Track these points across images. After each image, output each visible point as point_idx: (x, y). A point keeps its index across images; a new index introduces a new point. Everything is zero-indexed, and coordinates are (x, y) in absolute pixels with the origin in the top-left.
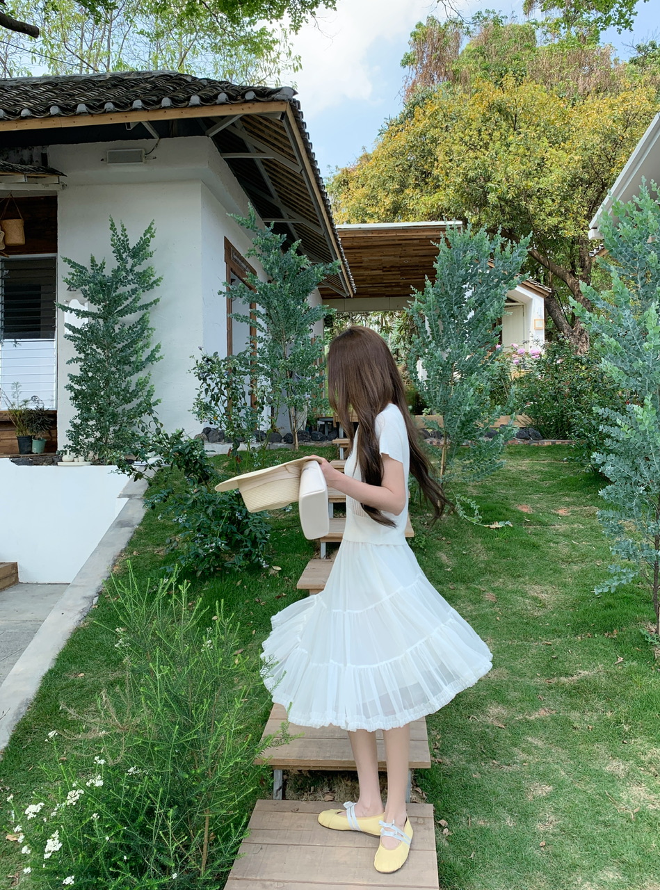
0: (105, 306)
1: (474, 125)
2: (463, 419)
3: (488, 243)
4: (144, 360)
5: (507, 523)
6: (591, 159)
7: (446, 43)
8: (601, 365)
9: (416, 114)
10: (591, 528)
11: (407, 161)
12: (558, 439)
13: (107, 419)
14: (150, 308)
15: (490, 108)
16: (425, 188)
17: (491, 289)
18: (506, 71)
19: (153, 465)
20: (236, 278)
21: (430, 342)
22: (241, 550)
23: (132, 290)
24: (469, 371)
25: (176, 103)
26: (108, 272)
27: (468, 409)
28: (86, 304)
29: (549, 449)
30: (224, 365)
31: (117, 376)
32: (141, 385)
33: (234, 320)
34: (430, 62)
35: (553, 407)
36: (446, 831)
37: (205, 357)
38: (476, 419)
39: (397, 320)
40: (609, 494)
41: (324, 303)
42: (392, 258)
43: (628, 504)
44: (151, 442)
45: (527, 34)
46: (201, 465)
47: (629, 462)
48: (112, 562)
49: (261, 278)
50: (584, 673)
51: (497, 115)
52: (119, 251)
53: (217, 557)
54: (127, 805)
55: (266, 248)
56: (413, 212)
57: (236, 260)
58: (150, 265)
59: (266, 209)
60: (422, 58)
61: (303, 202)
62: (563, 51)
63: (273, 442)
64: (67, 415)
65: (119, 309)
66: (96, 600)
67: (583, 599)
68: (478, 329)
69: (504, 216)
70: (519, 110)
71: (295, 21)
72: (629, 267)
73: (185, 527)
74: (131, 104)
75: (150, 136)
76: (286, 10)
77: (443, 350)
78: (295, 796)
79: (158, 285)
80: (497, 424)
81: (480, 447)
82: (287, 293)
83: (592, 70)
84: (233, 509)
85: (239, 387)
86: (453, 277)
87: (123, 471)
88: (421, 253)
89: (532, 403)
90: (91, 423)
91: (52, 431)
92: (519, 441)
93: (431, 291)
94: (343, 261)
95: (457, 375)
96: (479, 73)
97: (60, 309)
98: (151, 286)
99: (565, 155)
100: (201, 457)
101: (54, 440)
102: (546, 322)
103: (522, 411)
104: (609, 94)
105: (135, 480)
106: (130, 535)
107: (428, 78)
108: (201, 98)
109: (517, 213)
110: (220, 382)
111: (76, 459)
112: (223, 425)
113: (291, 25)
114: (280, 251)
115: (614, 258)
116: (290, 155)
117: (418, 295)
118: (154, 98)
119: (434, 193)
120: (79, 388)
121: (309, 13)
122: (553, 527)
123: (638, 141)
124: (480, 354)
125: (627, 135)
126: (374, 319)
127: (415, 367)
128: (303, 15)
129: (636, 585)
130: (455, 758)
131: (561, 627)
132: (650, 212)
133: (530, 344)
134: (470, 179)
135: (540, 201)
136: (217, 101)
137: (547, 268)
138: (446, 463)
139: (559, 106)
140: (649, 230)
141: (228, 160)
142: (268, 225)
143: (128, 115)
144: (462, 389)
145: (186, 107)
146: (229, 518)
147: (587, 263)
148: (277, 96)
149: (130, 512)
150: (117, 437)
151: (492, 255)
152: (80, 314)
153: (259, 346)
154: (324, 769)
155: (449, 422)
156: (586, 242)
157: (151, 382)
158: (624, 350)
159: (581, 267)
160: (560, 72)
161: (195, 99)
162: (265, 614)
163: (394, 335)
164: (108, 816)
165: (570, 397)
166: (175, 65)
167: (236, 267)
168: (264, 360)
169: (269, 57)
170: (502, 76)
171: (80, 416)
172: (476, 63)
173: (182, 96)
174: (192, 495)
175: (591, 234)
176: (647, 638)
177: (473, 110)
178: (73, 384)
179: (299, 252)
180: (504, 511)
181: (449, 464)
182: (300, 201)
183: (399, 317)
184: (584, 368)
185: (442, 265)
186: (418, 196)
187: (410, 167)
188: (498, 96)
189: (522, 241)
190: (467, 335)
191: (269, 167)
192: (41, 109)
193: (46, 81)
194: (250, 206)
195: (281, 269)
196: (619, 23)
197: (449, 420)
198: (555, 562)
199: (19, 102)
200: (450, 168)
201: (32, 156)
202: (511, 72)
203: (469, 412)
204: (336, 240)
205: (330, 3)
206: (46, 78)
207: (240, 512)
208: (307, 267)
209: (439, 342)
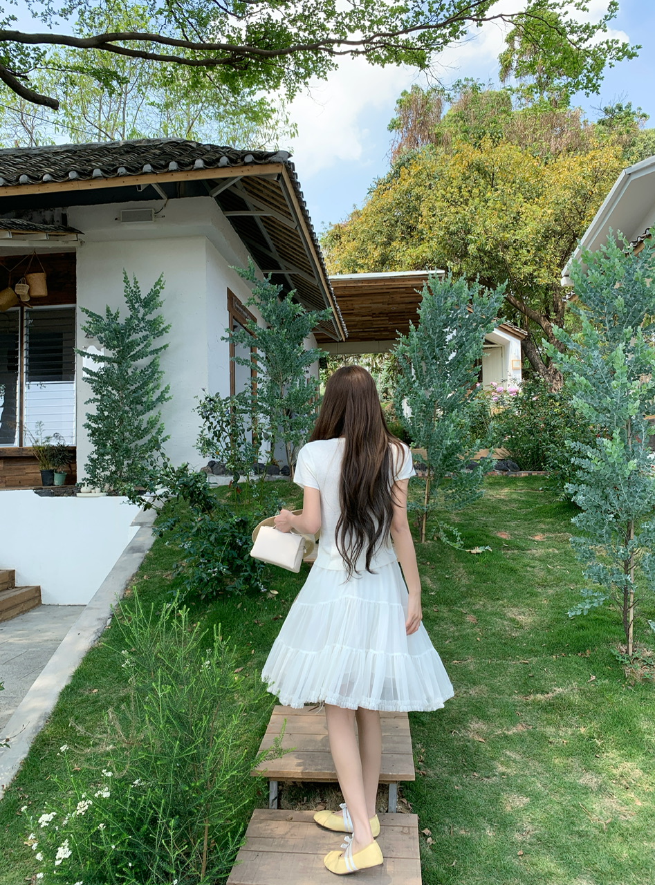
0: (119, 351)
1: (455, 183)
2: (445, 452)
3: (466, 290)
4: (154, 400)
5: (487, 548)
6: (562, 212)
7: (429, 109)
8: (573, 401)
9: (402, 174)
10: (565, 553)
11: (394, 216)
12: (535, 470)
13: (121, 454)
14: (159, 353)
15: (469, 167)
16: (410, 241)
17: (470, 332)
18: (484, 133)
19: (161, 496)
20: (238, 324)
21: (414, 381)
22: (242, 574)
23: (143, 337)
24: (450, 407)
25: (182, 166)
26: (122, 321)
27: (449, 443)
28: (102, 349)
29: (525, 479)
30: (225, 404)
31: (130, 415)
32: (152, 423)
33: (236, 364)
34: (415, 126)
35: (530, 441)
36: (429, 840)
37: (207, 398)
38: (457, 452)
39: (386, 362)
40: (581, 521)
41: (318, 347)
42: (380, 305)
43: (599, 532)
44: (159, 475)
45: (503, 100)
46: (204, 496)
47: (599, 492)
48: (124, 586)
49: (261, 324)
50: (559, 690)
51: (476, 174)
52: (132, 303)
53: (220, 581)
54: (132, 814)
55: (265, 298)
56: (400, 263)
57: (238, 309)
58: (160, 314)
59: (264, 262)
60: (407, 123)
61: (298, 255)
62: (536, 114)
63: (272, 475)
64: (86, 451)
65: (132, 353)
66: (109, 621)
67: (558, 621)
68: (459, 370)
69: (483, 266)
70: (496, 169)
71: (290, 91)
72: (598, 311)
73: (190, 553)
74: (142, 168)
75: (159, 197)
76: (282, 81)
77: (427, 389)
78: (289, 806)
79: (167, 332)
80: (478, 457)
81: (461, 479)
82: (283, 338)
83: (563, 131)
84: (234, 536)
85: (239, 425)
86: (435, 322)
87: (134, 502)
88: (407, 300)
89: (510, 436)
90: (107, 457)
91: (72, 465)
92: (498, 472)
93: (415, 334)
94: (336, 308)
95: (440, 413)
96: (460, 136)
97: (79, 355)
98: (160, 333)
99: (539, 209)
100: (204, 488)
101: (73, 473)
102: (523, 362)
103: (501, 444)
104: (579, 153)
105: (145, 510)
106: (141, 560)
107: (413, 141)
108: (205, 162)
109: (495, 263)
110: (222, 420)
111: (93, 491)
112: (224, 459)
113: (286, 94)
114: (278, 299)
115: (584, 302)
116: (286, 212)
117: (402, 339)
118: (163, 163)
119: (420, 245)
120: (96, 426)
121: (303, 83)
122: (529, 552)
123: (606, 195)
124: (460, 393)
125: (596, 190)
126: (366, 360)
127: (400, 405)
128: (297, 85)
129: (607, 608)
130: (438, 770)
131: (537, 648)
132: (616, 260)
133: (508, 382)
134: (451, 232)
135: (517, 252)
136: (219, 165)
137: (524, 313)
138: (430, 493)
139: (533, 164)
140: (615, 277)
141: (230, 218)
142: (266, 276)
143: (139, 178)
144: (444, 425)
145: (191, 170)
146: (230, 544)
147: (560, 308)
148: (274, 159)
149: (141, 539)
150: (130, 470)
151: (471, 301)
152: (96, 358)
153: (259, 386)
154: (316, 781)
155: (432, 455)
156: (558, 288)
157: (162, 421)
158: (593, 389)
159: (555, 312)
160: (535, 133)
161: (199, 163)
162: (263, 635)
163: (383, 375)
164: (114, 824)
165: (545, 431)
166: (183, 132)
167: (237, 313)
168: (263, 399)
169: (268, 125)
170: (480, 138)
171: (96, 452)
172: (457, 126)
173: (187, 160)
174: (196, 522)
175: (563, 282)
176: (618, 657)
177: (454, 170)
178: (90, 423)
179: (295, 301)
180: (485, 538)
181: (432, 494)
182: (296, 254)
183: (387, 359)
184: (558, 404)
185: (424, 311)
186: (404, 249)
187: (397, 222)
188: (476, 156)
189: (498, 289)
190: (449, 375)
191: (268, 224)
192: (61, 174)
193: (65, 149)
194: (250, 260)
195: (278, 316)
196: (586, 88)
197: (433, 453)
198: (532, 585)
199: (40, 167)
200: (434, 223)
201: (53, 216)
202: (489, 134)
203: (450, 446)
204: (329, 289)
205: (322, 74)
206: (66, 146)
207: (241, 539)
208: (302, 314)
209: (423, 382)
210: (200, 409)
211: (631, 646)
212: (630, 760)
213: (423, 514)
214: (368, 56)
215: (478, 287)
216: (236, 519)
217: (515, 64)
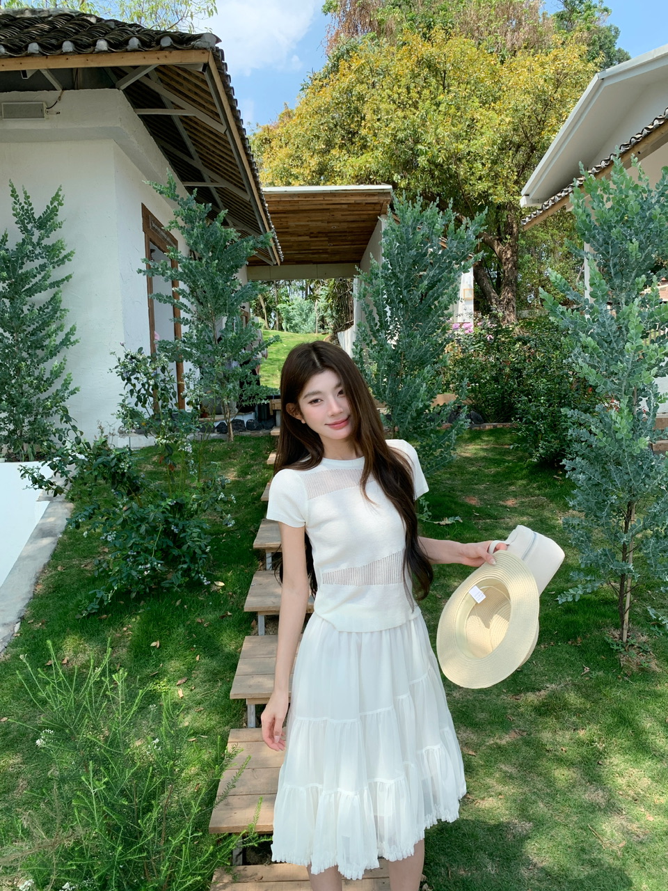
0: (10, 284)
1: (404, 81)
4: (58, 343)
6: (521, 121)
9: (341, 68)
11: (332, 118)
12: (500, 421)
13: (21, 411)
14: (61, 286)
15: (419, 63)
16: (351, 149)
18: (433, 23)
20: (155, 248)
22: (180, 567)
23: (40, 266)
29: (491, 433)
31: (28, 363)
32: (57, 374)
33: (156, 301)
34: (354, 10)
37: (128, 355)
39: (324, 288)
42: (319, 224)
48: (34, 580)
51: (426, 71)
52: (22, 222)
55: (190, 220)
56: (341, 175)
57: (155, 230)
58: (60, 238)
59: (186, 173)
61: (227, 166)
63: (206, 432)
66: (17, 627)
69: (433, 181)
70: (448, 66)
75: (50, 87)
79: (69, 260)
82: (214, 270)
83: (520, 23)
88: (350, 218)
98: (62, 261)
99: (496, 116)
104: (539, 52)
106: (53, 546)
107: (351, 29)
109: (447, 178)
110: (148, 383)
114: (205, 222)
116: (213, 112)
119: (362, 155)
125: (557, 96)
134: (399, 140)
135: (471, 165)
139: (489, 64)
142: (191, 193)
148: (198, 43)
149: (52, 519)
160: (489, 25)
167: (156, 238)
170: (430, 28)
175: (523, 202)
177: (402, 66)
182: (224, 163)
186: (345, 158)
187: (336, 126)
188: (427, 50)
191: (190, 126)
200: (379, 129)
202: (441, 25)
204: (263, 206)
210: (119, 369)
216: (170, 502)
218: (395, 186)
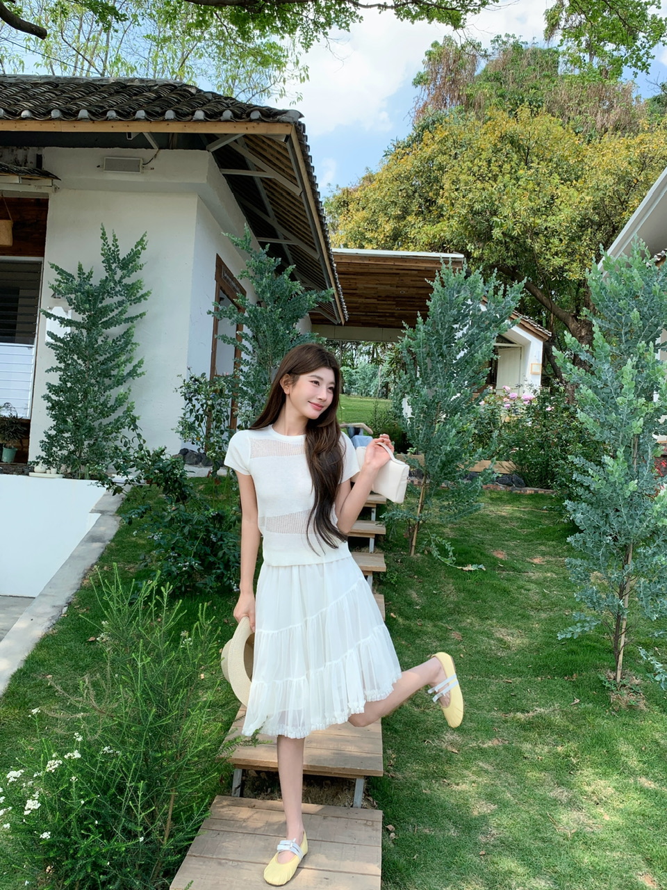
0: (90, 316)
1: (484, 155)
2: (444, 458)
4: (125, 374)
5: (480, 566)
7: (463, 66)
9: (425, 138)
10: (564, 578)
11: (412, 186)
12: (541, 488)
13: (84, 432)
14: (135, 322)
15: (502, 138)
16: (428, 217)
17: (481, 331)
18: (522, 101)
20: (225, 297)
21: (417, 379)
22: (214, 571)
23: (119, 302)
24: (453, 411)
25: (180, 116)
26: (95, 281)
27: (449, 449)
28: (70, 311)
29: (531, 497)
31: (96, 389)
32: (120, 401)
33: (220, 342)
34: (444, 84)
35: (539, 455)
36: (392, 834)
37: (192, 377)
38: (457, 459)
39: (389, 353)
40: (577, 541)
41: (313, 330)
42: (388, 287)
44: (132, 458)
45: (547, 62)
46: (180, 484)
47: (599, 511)
48: (82, 575)
49: (250, 299)
50: (540, 710)
51: (509, 147)
52: (108, 261)
53: (190, 576)
55: (260, 271)
56: (414, 241)
57: (225, 278)
58: (139, 278)
59: (260, 228)
60: (435, 79)
61: (300, 224)
62: (583, 83)
64: (42, 425)
65: (103, 320)
66: (65, 609)
67: (548, 644)
68: (466, 370)
69: (508, 253)
70: (532, 143)
71: (306, 39)
72: (615, 321)
73: (160, 544)
74: (134, 114)
75: (149, 146)
76: (298, 29)
77: (430, 388)
78: (252, 795)
79: (145, 299)
80: (478, 467)
81: (458, 489)
82: (277, 317)
83: (612, 106)
84: (208, 531)
86: (444, 316)
87: (103, 484)
88: (419, 284)
89: (518, 449)
90: (66, 435)
91: (24, 441)
92: (501, 487)
93: (422, 329)
94: (337, 287)
97: (42, 316)
98: (139, 300)
99: (576, 194)
100: (181, 476)
101: (24, 449)
102: (544, 366)
103: (507, 456)
105: (114, 494)
106: (102, 550)
107: (440, 101)
108: (206, 113)
109: (522, 251)
110: (206, 403)
111: (48, 471)
114: (274, 274)
116: (291, 176)
117: (409, 331)
118: (158, 109)
119: (438, 223)
120: (56, 398)
121: (322, 33)
122: (525, 574)
124: (466, 396)
126: (365, 349)
127: (400, 404)
128: (315, 34)
129: (601, 636)
130: (408, 774)
131: (522, 668)
133: (524, 389)
134: (475, 211)
135: (547, 241)
137: (550, 310)
138: (424, 502)
139: (574, 143)
141: (227, 177)
142: (263, 245)
143: (130, 124)
144: (445, 429)
145: (190, 121)
146: (204, 540)
148: (283, 118)
149: (102, 529)
150: (92, 452)
152: (63, 322)
153: (244, 368)
155: (430, 461)
157: (131, 399)
160: (579, 104)
161: (199, 114)
163: (384, 368)
165: (557, 446)
167: (226, 286)
168: (248, 384)
170: (517, 105)
171: (55, 428)
172: (492, 88)
173: (186, 109)
174: (169, 513)
176: (605, 683)
177: (486, 141)
178: (50, 394)
179: (292, 277)
181: (427, 503)
182: (297, 222)
183: (391, 349)
185: (435, 303)
187: (415, 192)
188: (511, 127)
189: (515, 286)
190: (455, 375)
191: (269, 185)
192: (41, 111)
193: (46, 80)
194: (246, 228)
195: (273, 293)
196: (635, 66)
197: (431, 459)
198: (524, 608)
199: (19, 101)
200: (456, 199)
201: (26, 156)
202: (527, 103)
203: (450, 452)
204: (331, 265)
205: (344, 25)
206: (46, 77)
207: (216, 535)
208: (300, 293)
209: (426, 380)
210: (183, 389)
211: (619, 672)
212: (603, 778)
213: (414, 525)
214: (397, 11)
215: (494, 281)
216: (212, 512)
217: (562, 23)
218: (468, 255)
